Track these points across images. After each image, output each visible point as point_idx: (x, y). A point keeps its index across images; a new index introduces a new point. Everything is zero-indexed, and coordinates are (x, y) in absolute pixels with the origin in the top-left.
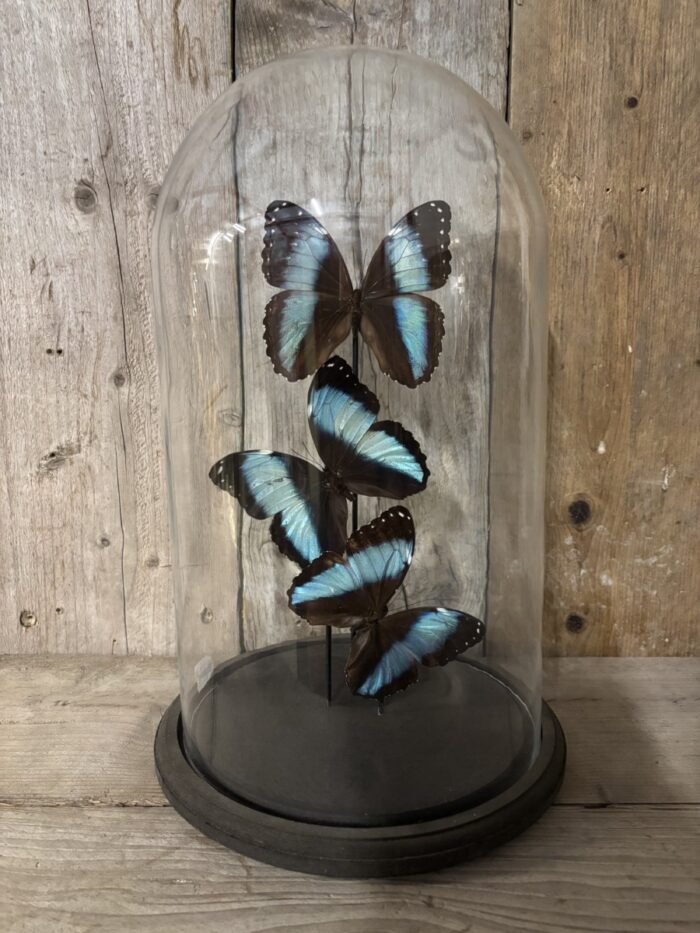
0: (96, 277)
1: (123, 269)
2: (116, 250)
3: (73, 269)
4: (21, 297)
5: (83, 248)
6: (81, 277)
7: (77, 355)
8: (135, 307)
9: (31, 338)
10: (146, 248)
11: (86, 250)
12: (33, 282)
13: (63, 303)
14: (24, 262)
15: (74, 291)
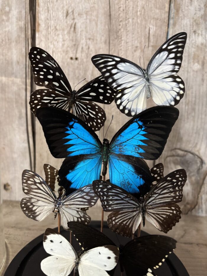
0: (97, 20)
1: (111, 16)
2: (109, 7)
3: (87, 16)
4: (60, 30)
5: (92, 6)
6: (90, 21)
7: (85, 60)
8: (116, 37)
9: (63, 51)
10: (125, 6)
11: (94, 7)
12: (67, 22)
13: (80, 34)
14: (63, 12)
15: (86, 28)
